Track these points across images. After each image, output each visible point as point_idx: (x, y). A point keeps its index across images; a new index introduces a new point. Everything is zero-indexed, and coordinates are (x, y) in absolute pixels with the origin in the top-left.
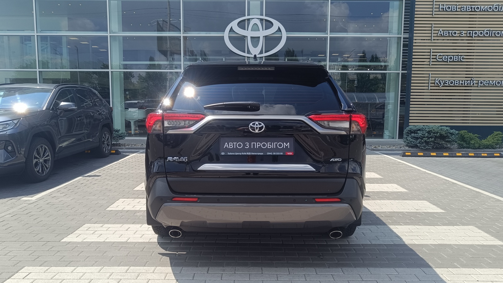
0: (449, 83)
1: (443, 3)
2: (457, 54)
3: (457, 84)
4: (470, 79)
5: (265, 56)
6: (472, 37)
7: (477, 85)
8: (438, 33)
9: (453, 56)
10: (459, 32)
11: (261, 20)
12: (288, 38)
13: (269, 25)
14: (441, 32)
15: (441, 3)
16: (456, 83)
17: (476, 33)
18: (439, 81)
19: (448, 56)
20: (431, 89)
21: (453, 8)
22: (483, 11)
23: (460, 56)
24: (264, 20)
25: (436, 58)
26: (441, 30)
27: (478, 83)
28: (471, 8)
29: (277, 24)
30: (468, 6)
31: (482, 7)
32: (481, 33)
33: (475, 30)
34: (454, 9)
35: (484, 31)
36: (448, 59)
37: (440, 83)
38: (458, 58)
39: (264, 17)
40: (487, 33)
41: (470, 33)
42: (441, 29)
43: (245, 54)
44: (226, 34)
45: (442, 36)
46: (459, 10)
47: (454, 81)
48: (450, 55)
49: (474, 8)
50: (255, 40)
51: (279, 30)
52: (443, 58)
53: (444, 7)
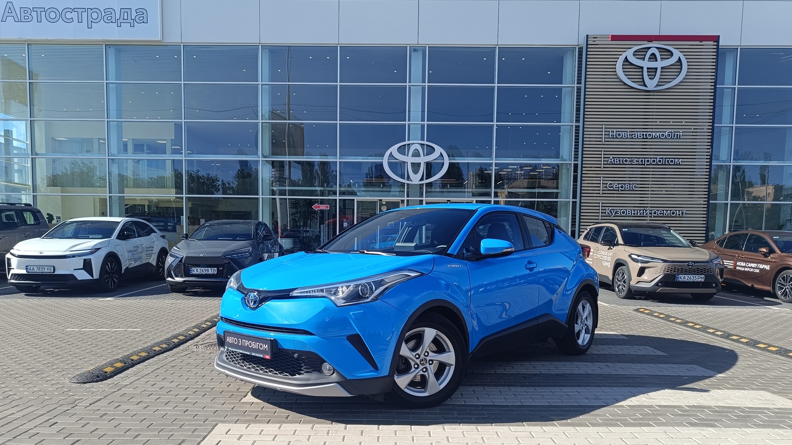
0: (620, 212)
1: (613, 130)
2: (629, 182)
4: (643, 208)
5: (426, 183)
6: (644, 165)
7: (651, 215)
8: (608, 161)
9: (626, 184)
10: (630, 160)
12: (450, 164)
13: (431, 150)
14: (611, 160)
15: (611, 130)
16: (628, 212)
17: (648, 161)
18: (611, 210)
19: (619, 184)
20: (601, 219)
21: (623, 135)
22: (655, 138)
23: (632, 184)
24: (425, 145)
26: (611, 157)
27: (651, 213)
28: (643, 135)
29: (438, 150)
30: (639, 133)
31: (654, 134)
32: (654, 161)
33: (647, 158)
34: (625, 136)
35: (657, 158)
36: (619, 187)
37: (611, 213)
38: (630, 187)
39: (425, 142)
40: (660, 161)
41: (642, 161)
43: (405, 181)
44: (385, 160)
45: (613, 164)
46: (631, 137)
47: (626, 210)
48: (621, 184)
49: (646, 135)
50: (416, 166)
51: (441, 155)
52: (614, 187)
53: (615, 134)
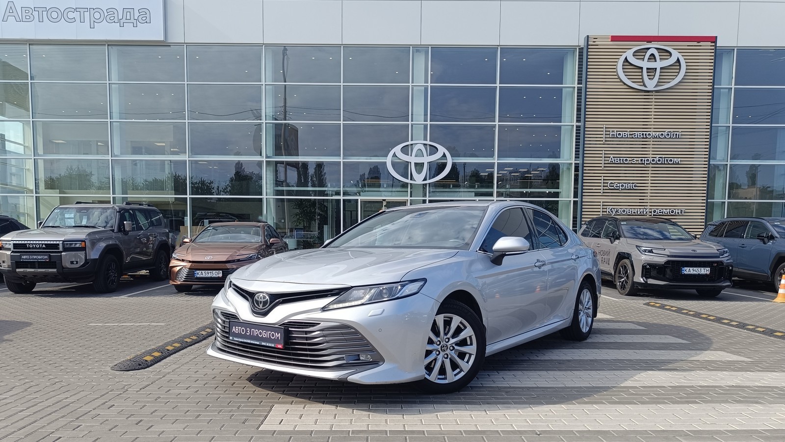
0: (621, 211)
1: (613, 130)
2: (629, 182)
3: (629, 212)
4: (643, 207)
5: (429, 183)
6: (644, 164)
7: (650, 214)
8: (609, 160)
9: (626, 183)
10: (631, 159)
11: (425, 145)
12: (453, 164)
13: (434, 150)
14: (612, 159)
15: (611, 130)
17: (648, 160)
18: (611, 209)
19: (619, 183)
22: (654, 138)
23: (632, 183)
24: (429, 145)
25: (607, 186)
27: (651, 212)
29: (442, 150)
30: (639, 133)
31: (654, 133)
32: (653, 160)
33: (647, 157)
34: (625, 136)
35: (656, 158)
36: (619, 186)
37: (612, 212)
38: (630, 186)
39: (428, 142)
40: (659, 160)
41: (642, 160)
42: (612, 156)
43: (409, 181)
44: (389, 160)
45: (613, 163)
47: (627, 209)
48: (621, 183)
49: (646, 135)
50: (419, 166)
51: (444, 155)
52: (615, 186)
53: (615, 134)
